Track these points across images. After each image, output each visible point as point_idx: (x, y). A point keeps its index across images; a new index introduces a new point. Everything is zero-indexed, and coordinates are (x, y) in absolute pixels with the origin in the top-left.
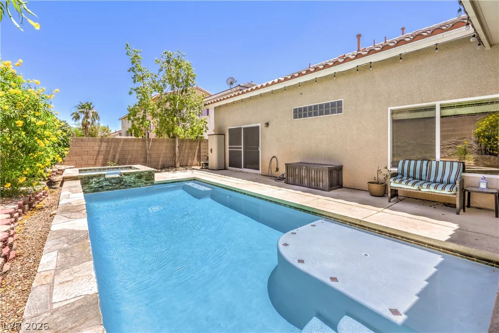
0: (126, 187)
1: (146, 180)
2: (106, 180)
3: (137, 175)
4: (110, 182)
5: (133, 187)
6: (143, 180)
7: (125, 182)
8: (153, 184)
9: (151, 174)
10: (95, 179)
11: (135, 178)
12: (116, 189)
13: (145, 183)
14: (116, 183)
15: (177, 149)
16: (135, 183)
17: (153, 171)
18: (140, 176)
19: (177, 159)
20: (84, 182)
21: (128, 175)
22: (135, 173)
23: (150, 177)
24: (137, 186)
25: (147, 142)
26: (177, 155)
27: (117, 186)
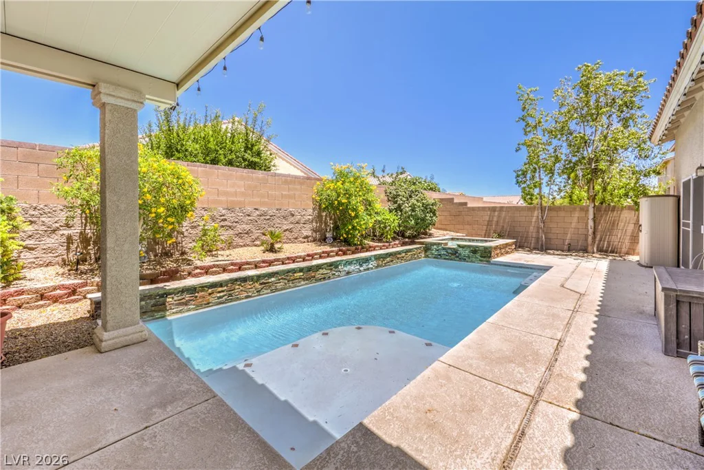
0: (461, 260)
1: (481, 257)
2: (444, 249)
3: (471, 249)
4: (447, 252)
5: (467, 261)
6: (478, 255)
7: (460, 254)
8: (489, 262)
9: (487, 251)
10: (435, 247)
11: (470, 252)
12: (451, 260)
13: (480, 260)
14: (452, 254)
15: (591, 223)
16: (469, 257)
17: (491, 247)
18: (475, 251)
19: (590, 238)
20: (427, 248)
21: (463, 247)
22: (469, 246)
23: (486, 254)
24: (470, 262)
25: (540, 211)
26: (591, 231)
27: (453, 257)
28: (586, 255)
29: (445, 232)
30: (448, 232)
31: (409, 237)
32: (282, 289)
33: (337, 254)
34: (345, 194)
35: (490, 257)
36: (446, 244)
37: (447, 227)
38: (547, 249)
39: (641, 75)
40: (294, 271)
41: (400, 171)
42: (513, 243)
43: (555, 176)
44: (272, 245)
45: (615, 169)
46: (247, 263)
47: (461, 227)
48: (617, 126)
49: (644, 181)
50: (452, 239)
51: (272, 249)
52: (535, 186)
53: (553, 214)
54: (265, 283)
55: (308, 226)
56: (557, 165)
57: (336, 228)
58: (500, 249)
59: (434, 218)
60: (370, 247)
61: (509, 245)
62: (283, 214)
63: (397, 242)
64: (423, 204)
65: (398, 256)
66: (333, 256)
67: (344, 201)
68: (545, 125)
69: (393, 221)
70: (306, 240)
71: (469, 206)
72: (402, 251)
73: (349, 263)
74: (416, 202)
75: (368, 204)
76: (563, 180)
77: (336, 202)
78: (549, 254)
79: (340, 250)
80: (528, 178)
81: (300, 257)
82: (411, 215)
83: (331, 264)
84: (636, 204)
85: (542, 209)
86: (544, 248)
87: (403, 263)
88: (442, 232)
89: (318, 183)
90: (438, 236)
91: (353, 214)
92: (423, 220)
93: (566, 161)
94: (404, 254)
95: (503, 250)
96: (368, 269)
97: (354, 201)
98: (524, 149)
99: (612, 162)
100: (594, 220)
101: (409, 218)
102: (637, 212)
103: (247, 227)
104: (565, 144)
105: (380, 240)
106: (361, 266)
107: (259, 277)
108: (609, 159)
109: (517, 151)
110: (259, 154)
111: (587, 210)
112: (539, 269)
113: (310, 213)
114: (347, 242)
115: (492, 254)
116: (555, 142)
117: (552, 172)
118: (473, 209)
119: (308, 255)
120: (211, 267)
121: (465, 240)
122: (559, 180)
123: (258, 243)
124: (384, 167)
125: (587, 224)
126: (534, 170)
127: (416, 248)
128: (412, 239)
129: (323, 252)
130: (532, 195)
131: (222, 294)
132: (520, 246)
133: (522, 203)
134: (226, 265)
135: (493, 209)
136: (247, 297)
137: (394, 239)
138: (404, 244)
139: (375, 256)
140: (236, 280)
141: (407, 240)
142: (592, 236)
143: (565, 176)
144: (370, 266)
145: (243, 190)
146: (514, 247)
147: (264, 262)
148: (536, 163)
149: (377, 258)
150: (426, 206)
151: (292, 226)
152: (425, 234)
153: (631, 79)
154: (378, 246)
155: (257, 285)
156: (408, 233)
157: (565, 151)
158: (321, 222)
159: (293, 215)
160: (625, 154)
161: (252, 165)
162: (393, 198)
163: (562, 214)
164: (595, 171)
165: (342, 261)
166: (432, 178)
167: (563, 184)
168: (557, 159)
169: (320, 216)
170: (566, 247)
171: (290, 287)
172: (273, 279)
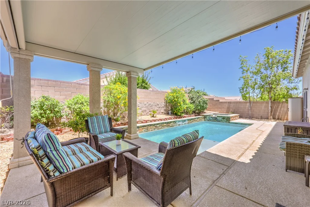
0: (218, 121)
2: (211, 117)
4: (213, 119)
6: (225, 120)
7: (218, 119)
8: (229, 122)
10: (208, 117)
11: (222, 119)
13: (226, 122)
14: (215, 119)
15: (270, 108)
16: (222, 121)
17: (230, 117)
18: (224, 118)
19: (269, 114)
20: (205, 117)
21: (219, 117)
22: (222, 116)
23: (228, 119)
24: (222, 122)
25: (249, 103)
26: (270, 111)
27: (215, 120)
28: (268, 120)
29: (210, 112)
30: (212, 111)
31: (197, 113)
32: (161, 129)
33: (174, 119)
34: (176, 98)
35: (230, 120)
36: (212, 116)
37: (211, 110)
38: (252, 118)
39: (290, 51)
40: (163, 123)
41: (193, 88)
42: (238, 116)
43: (255, 90)
44: (153, 115)
45: (279, 88)
46: (149, 121)
47: (217, 109)
48: (280, 71)
49: (290, 92)
50: (214, 114)
51: (153, 117)
52: (247, 94)
53: (254, 104)
54: (156, 127)
55: (163, 109)
56: (256, 86)
57: (172, 109)
58: (234, 117)
59: (207, 106)
60: (184, 116)
61: (237, 116)
62: (155, 104)
63: (193, 115)
64: (203, 100)
65: (195, 120)
66: (172, 119)
67: (176, 100)
68: (251, 70)
69: (192, 107)
70: (162, 114)
71: (220, 101)
72: (196, 118)
73: (179, 121)
74: (200, 100)
75: (184, 101)
76: (259, 91)
77: (173, 100)
78: (253, 120)
79: (175, 117)
80: (244, 91)
81: (163, 119)
82: (199, 105)
83: (174, 122)
84: (287, 100)
85: (250, 102)
86: (251, 118)
87: (197, 122)
88: (209, 111)
89: (166, 93)
90: (208, 113)
91: (179, 104)
92: (203, 107)
93: (259, 84)
94: (197, 119)
95: (234, 118)
96: (185, 124)
97: (179, 100)
98: (242, 79)
99: (278, 85)
100: (271, 107)
101: (198, 106)
102: (287, 104)
103: (145, 109)
104: (259, 78)
105: (187, 114)
106: (183, 122)
107: (154, 125)
108: (276, 83)
109: (239, 80)
110: (146, 84)
111: (268, 103)
112: (249, 125)
113: (163, 104)
114: (176, 114)
115: (231, 119)
116: (255, 77)
117: (254, 88)
118: (222, 102)
119: (165, 119)
120: (138, 121)
121: (219, 114)
122: (257, 91)
123: (148, 114)
124: (186, 86)
125: (268, 108)
126: (247, 88)
127: (201, 117)
128: (199, 114)
129: (170, 118)
130: (246, 97)
131: (145, 129)
132: (241, 117)
133: (242, 100)
134: (142, 121)
135: (230, 103)
136: (152, 130)
137: (192, 114)
138: (196, 116)
139: (188, 119)
140: (149, 125)
141: (197, 114)
142: (270, 113)
143: (260, 90)
144: (186, 123)
145: (144, 96)
146: (239, 117)
147: (153, 120)
148: (248, 85)
149: (189, 120)
150: (204, 101)
151: (158, 109)
152: (203, 112)
153: (286, 53)
154: (187, 116)
155: (154, 127)
156: (197, 112)
157: (259, 80)
158: (167, 107)
159: (158, 105)
160: (283, 81)
161: (145, 88)
162: (192, 99)
163: (259, 104)
164: (271, 88)
165: (177, 120)
166: (204, 90)
167: (258, 93)
168: (256, 84)
169: (166, 105)
170: (260, 117)
171: (163, 128)
172: (158, 125)
